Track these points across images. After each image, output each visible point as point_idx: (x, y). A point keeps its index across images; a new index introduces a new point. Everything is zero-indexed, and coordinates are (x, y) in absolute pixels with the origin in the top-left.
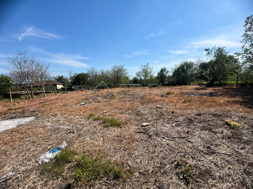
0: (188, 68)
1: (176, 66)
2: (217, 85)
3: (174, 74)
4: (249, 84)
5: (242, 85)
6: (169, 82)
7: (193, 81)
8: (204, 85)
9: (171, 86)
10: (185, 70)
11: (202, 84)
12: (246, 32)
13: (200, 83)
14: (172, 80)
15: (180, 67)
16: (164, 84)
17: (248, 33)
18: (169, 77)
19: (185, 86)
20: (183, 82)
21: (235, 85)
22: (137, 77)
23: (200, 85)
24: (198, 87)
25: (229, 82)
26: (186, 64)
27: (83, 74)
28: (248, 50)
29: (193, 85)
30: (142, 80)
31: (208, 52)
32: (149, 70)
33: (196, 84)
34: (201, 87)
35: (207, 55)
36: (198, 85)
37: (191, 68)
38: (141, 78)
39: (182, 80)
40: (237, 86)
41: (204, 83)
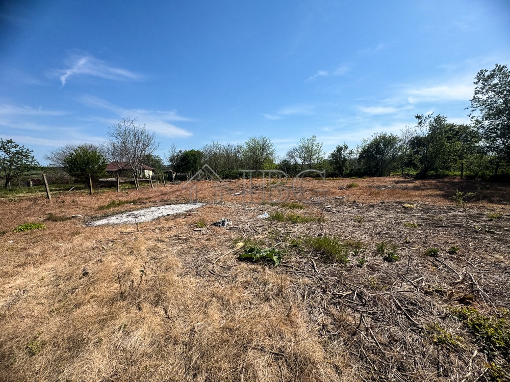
0: (386, 146)
1: (365, 141)
2: (431, 177)
3: (361, 156)
4: (480, 177)
5: (469, 177)
6: (352, 170)
7: (394, 169)
8: (412, 176)
9: (354, 177)
10: (381, 149)
11: (408, 175)
12: (476, 94)
13: (405, 173)
14: (356, 167)
15: (372, 144)
16: (342, 173)
17: (480, 96)
18: (352, 162)
19: (378, 178)
20: (376, 171)
21: (459, 177)
22: (288, 160)
23: (404, 176)
24: (401, 179)
25: (451, 173)
26: (383, 139)
27: (195, 151)
28: (480, 122)
29: (393, 176)
30: (299, 165)
31: (420, 121)
32: (315, 148)
33: (398, 175)
34: (406, 180)
35: (418, 126)
36: (401, 177)
37: (392, 146)
38: (296, 162)
39: (375, 167)
40: (461, 178)
41: (412, 173)
